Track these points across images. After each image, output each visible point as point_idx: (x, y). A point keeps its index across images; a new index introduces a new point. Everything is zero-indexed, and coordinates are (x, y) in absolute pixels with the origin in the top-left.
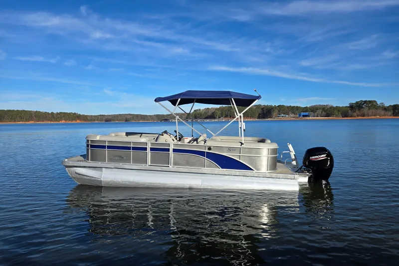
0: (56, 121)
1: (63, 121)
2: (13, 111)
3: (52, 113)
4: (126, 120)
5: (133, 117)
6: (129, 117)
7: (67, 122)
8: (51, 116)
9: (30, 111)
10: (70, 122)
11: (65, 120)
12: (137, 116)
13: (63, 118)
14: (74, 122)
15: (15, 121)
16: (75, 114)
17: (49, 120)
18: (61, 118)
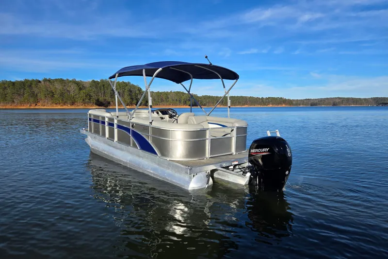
0: (265, 105)
1: (271, 106)
2: (235, 96)
3: (262, 98)
4: (334, 105)
5: (342, 101)
6: (337, 101)
7: (274, 106)
8: (260, 101)
9: (246, 97)
10: (276, 106)
11: (272, 104)
12: (348, 99)
13: (271, 103)
14: (280, 106)
15: (235, 105)
16: (281, 98)
17: (259, 104)
18: (269, 102)
